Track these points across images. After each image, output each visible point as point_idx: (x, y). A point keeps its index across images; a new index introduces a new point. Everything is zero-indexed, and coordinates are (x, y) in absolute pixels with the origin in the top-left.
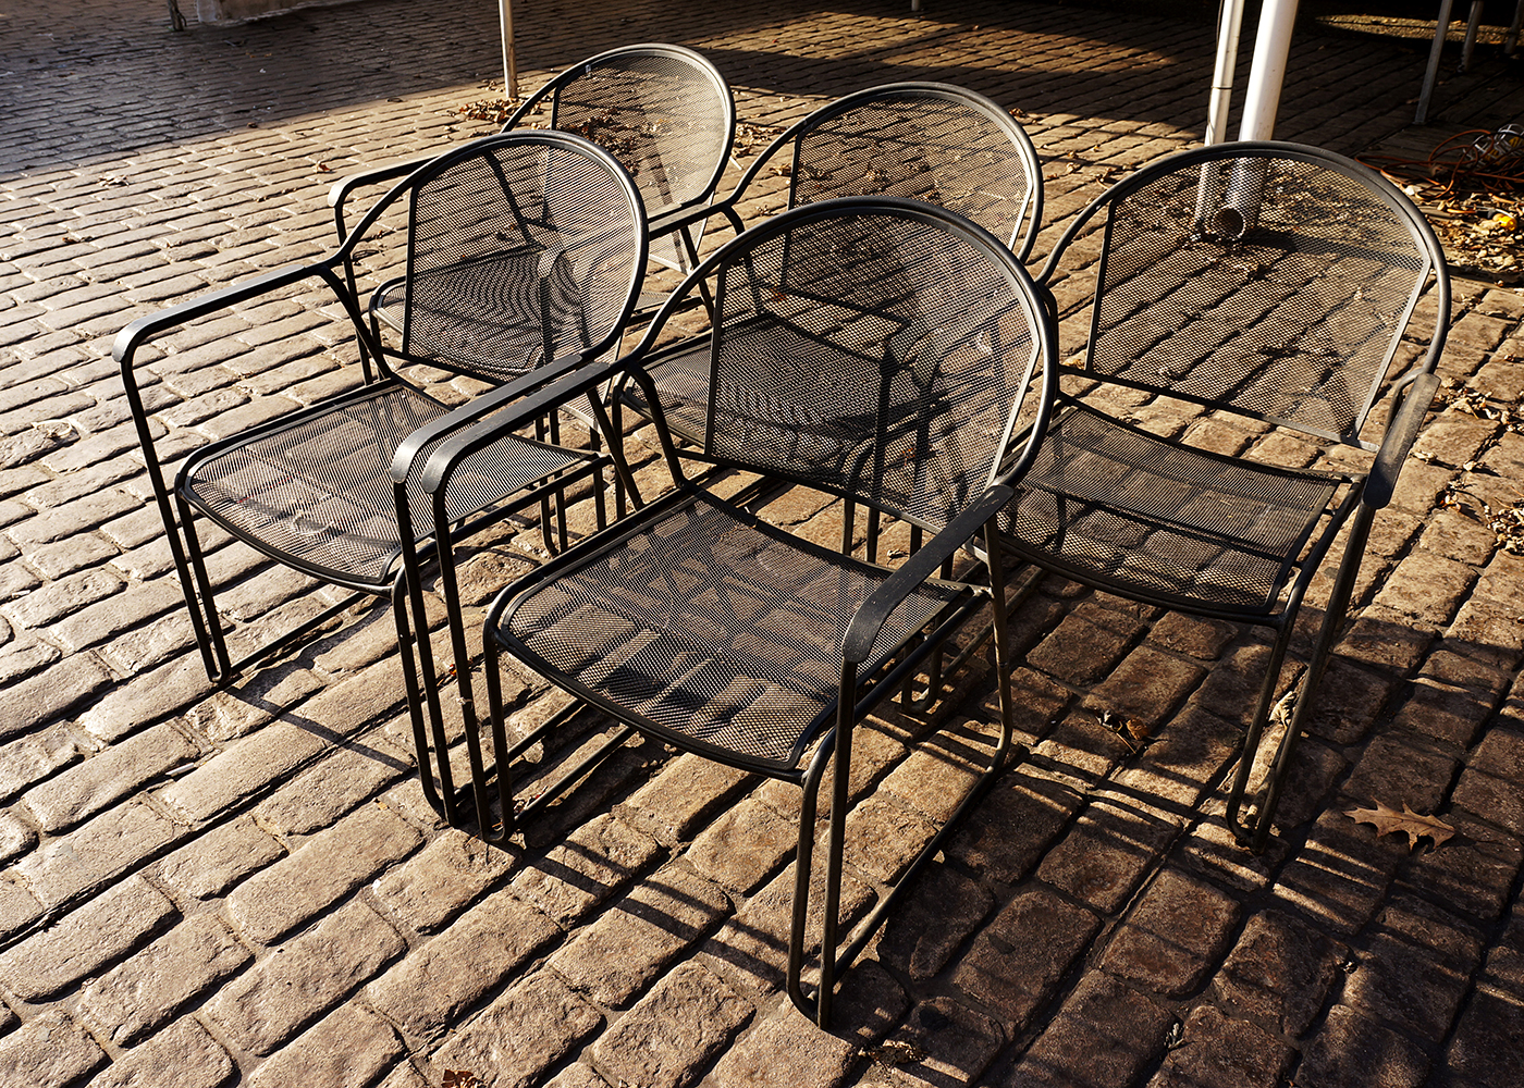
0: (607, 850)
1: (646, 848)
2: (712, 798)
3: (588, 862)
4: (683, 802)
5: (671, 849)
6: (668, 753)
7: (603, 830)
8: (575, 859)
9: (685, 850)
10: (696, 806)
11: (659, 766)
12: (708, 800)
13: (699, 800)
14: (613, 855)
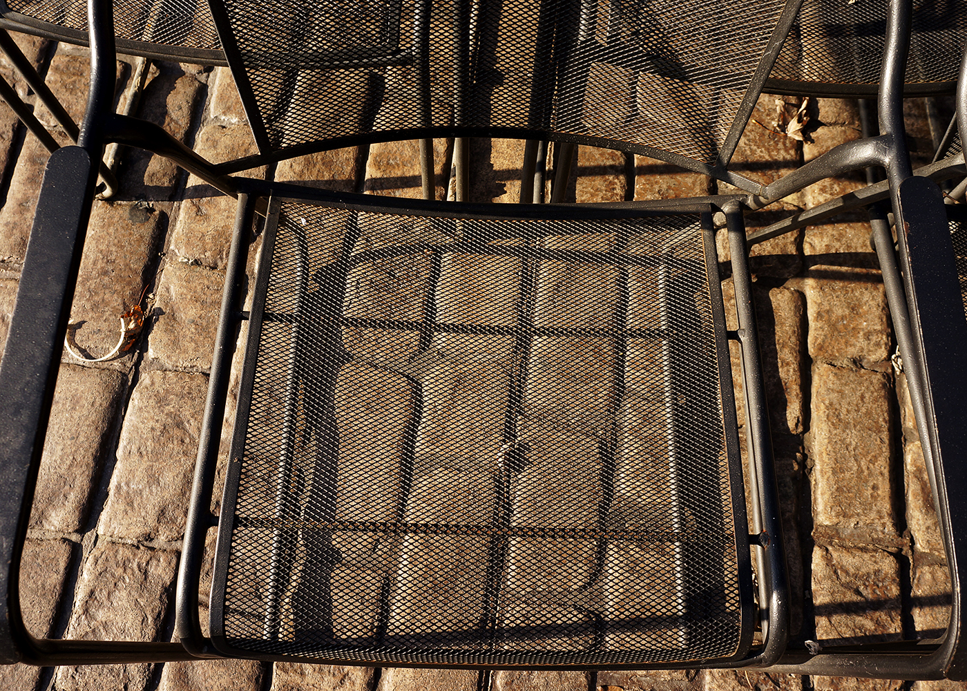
0: (858, 592)
1: (888, 566)
2: (887, 468)
3: (859, 620)
4: (870, 491)
5: (902, 550)
6: (798, 435)
7: (835, 572)
8: (847, 626)
9: (912, 541)
10: (884, 489)
11: (805, 457)
12: (886, 472)
13: (880, 479)
14: (868, 593)
